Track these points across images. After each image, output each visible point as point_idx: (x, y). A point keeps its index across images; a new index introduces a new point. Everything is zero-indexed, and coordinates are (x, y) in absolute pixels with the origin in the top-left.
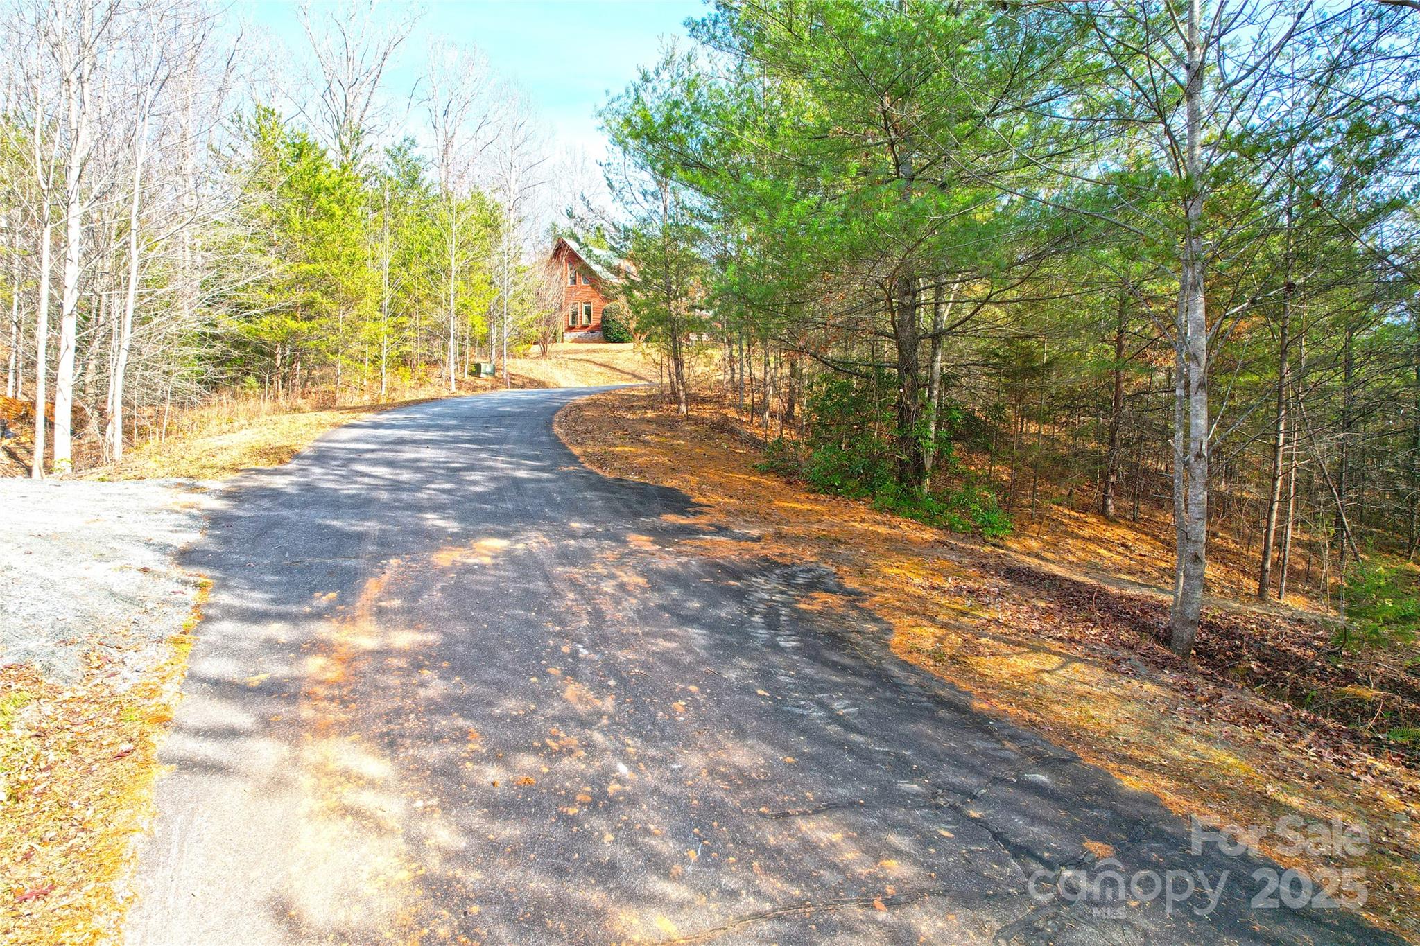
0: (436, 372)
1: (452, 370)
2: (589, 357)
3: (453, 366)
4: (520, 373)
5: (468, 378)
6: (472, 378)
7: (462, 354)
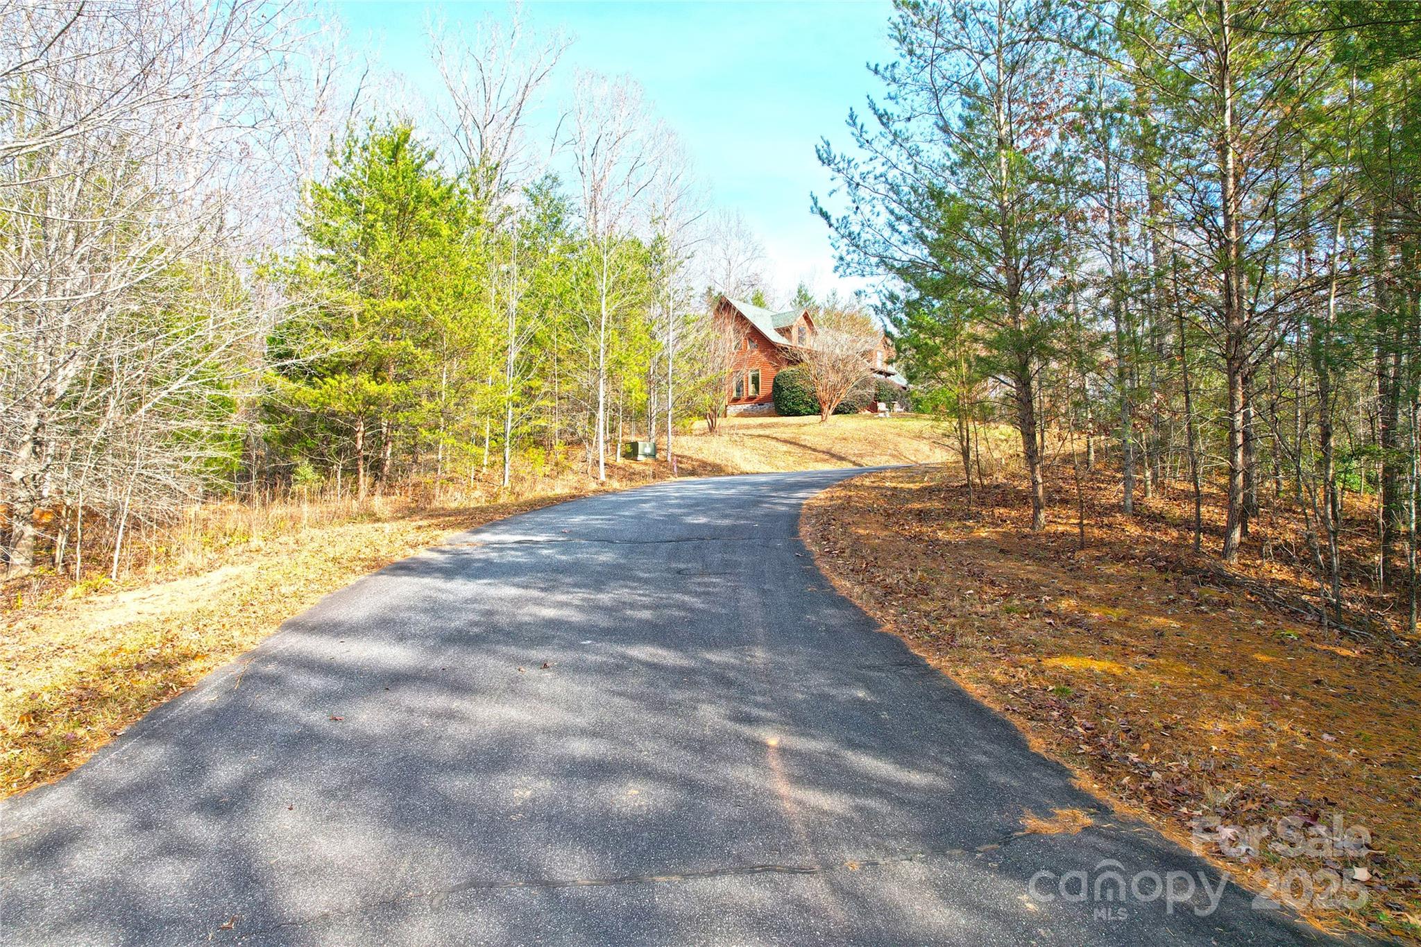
0: (580, 453)
1: (601, 450)
2: (767, 432)
3: (602, 446)
4: (686, 453)
5: (620, 461)
6: (627, 462)
7: (613, 430)
